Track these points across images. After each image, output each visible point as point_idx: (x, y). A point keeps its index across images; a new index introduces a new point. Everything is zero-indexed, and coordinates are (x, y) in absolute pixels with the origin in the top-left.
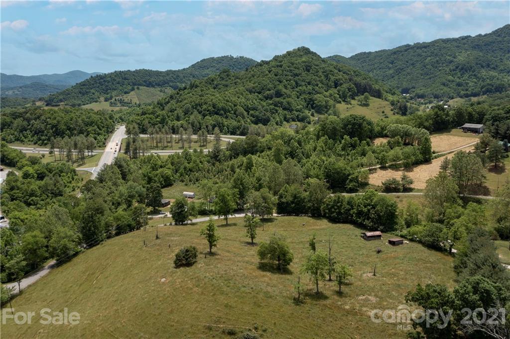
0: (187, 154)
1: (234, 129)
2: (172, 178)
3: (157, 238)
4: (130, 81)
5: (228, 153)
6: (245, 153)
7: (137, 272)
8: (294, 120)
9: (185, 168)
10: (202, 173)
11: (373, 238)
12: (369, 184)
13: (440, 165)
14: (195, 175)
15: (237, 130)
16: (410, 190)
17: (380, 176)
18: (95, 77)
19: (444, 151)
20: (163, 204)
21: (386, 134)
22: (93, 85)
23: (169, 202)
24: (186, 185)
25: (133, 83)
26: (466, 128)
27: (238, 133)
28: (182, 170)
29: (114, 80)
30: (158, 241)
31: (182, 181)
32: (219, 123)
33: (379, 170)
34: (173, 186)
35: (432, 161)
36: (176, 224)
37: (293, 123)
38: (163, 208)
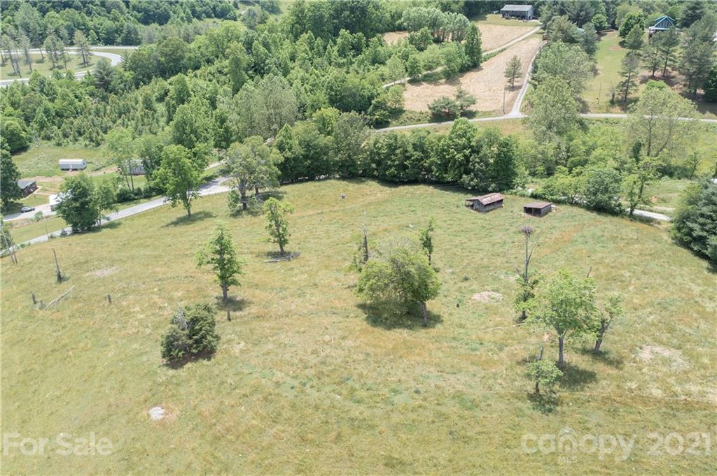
0: (42, 83)
1: (109, 32)
2: (23, 134)
3: (60, 279)
5: (128, 75)
6: (165, 72)
7: (58, 393)
8: (209, 16)
9: (47, 111)
10: (87, 117)
11: (492, 207)
12: (404, 111)
13: (505, 71)
14: (72, 123)
15: (116, 35)
16: (471, 115)
17: (415, 95)
19: (491, 49)
20: (22, 190)
21: (400, 25)
23: (34, 183)
24: (59, 145)
26: (507, 12)
27: (119, 40)
28: (40, 115)
30: (68, 288)
31: (48, 138)
32: (78, 24)
33: (408, 86)
34: (29, 151)
35: (481, 65)
36: (75, 232)
37: (208, 20)
38: (24, 199)
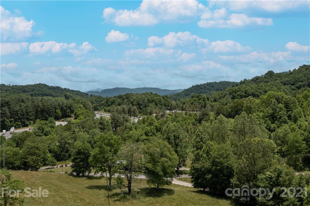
4: (215, 88)
18: (195, 86)
22: (193, 90)
25: (217, 89)
29: (206, 87)
